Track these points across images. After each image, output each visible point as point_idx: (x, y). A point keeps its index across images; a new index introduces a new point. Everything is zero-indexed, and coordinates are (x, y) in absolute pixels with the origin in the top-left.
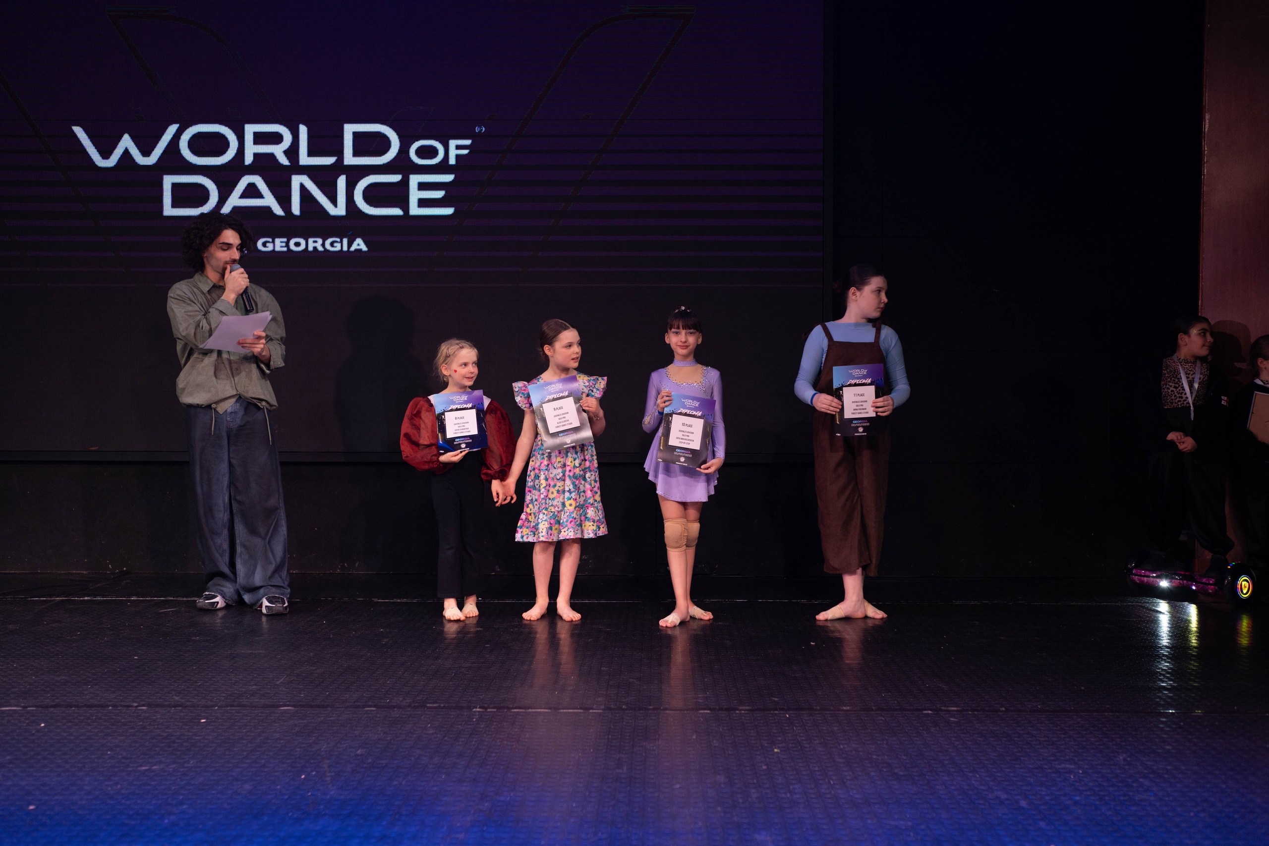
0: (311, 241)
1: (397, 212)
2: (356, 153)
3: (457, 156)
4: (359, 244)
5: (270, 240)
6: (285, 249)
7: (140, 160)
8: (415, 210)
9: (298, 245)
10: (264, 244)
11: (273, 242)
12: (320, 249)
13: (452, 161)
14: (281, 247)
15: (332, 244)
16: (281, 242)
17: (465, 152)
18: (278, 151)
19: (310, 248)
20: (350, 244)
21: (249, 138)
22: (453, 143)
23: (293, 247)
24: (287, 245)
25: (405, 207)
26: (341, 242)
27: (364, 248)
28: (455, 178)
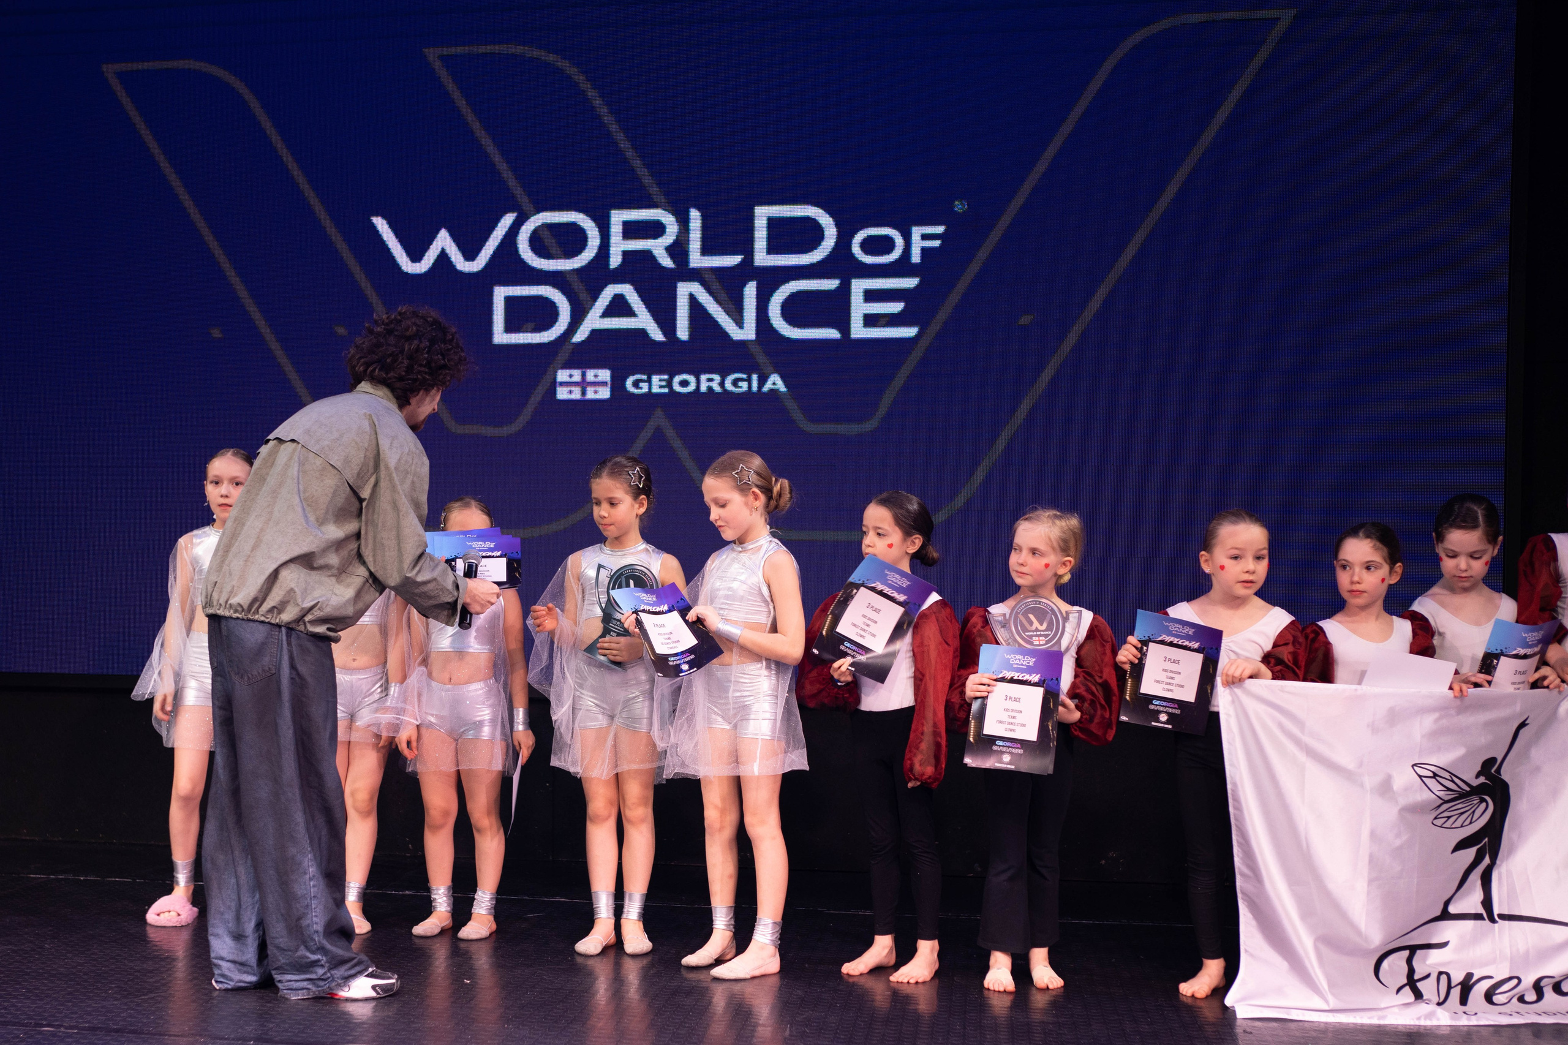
0: (703, 378)
1: (832, 334)
2: (772, 250)
3: (924, 251)
4: (776, 382)
5: (645, 377)
6: (666, 390)
7: (462, 264)
8: (858, 331)
9: (685, 383)
10: (636, 384)
11: (649, 381)
12: (717, 389)
13: (916, 258)
14: (661, 387)
15: (735, 383)
16: (661, 380)
17: (936, 243)
18: (658, 248)
19: (703, 388)
20: (762, 382)
21: (616, 229)
22: (917, 232)
23: (677, 387)
24: (670, 384)
25: (844, 325)
26: (749, 381)
27: (781, 387)
28: (921, 282)
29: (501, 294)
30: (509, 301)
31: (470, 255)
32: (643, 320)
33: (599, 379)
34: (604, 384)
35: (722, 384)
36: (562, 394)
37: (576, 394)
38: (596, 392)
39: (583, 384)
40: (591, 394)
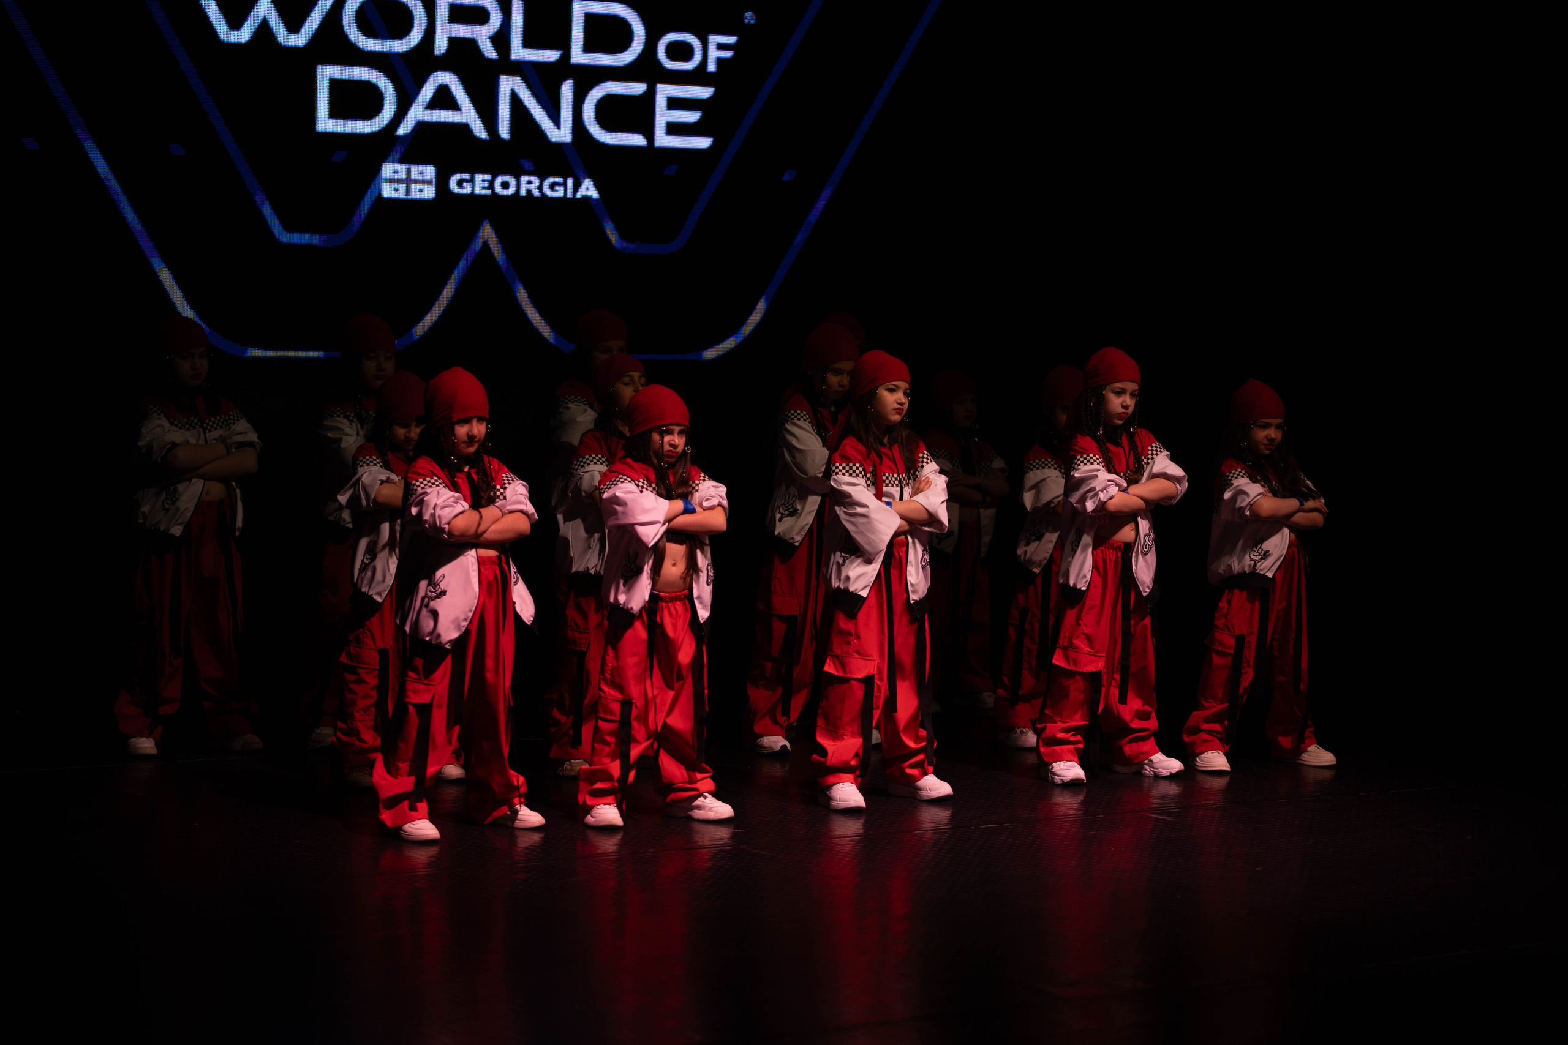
0: (524, 179)
1: (637, 140)
2: (588, 48)
3: (720, 61)
4: (588, 189)
5: (468, 177)
6: (488, 192)
7: (284, 37)
8: (663, 140)
9: (507, 185)
10: (460, 183)
11: (472, 181)
12: (536, 193)
13: (712, 67)
14: (484, 188)
15: (552, 187)
16: (484, 181)
17: (728, 54)
18: (482, 35)
19: (523, 192)
20: (576, 188)
21: (442, 12)
22: (714, 40)
23: (499, 190)
24: (491, 186)
25: (650, 135)
26: (565, 184)
27: (594, 194)
28: (715, 92)
29: (325, 74)
30: (334, 83)
31: (294, 27)
32: (467, 114)
33: (425, 177)
34: (429, 182)
35: (540, 188)
36: (387, 191)
37: (401, 194)
38: (421, 190)
39: (408, 181)
40: (415, 195)
